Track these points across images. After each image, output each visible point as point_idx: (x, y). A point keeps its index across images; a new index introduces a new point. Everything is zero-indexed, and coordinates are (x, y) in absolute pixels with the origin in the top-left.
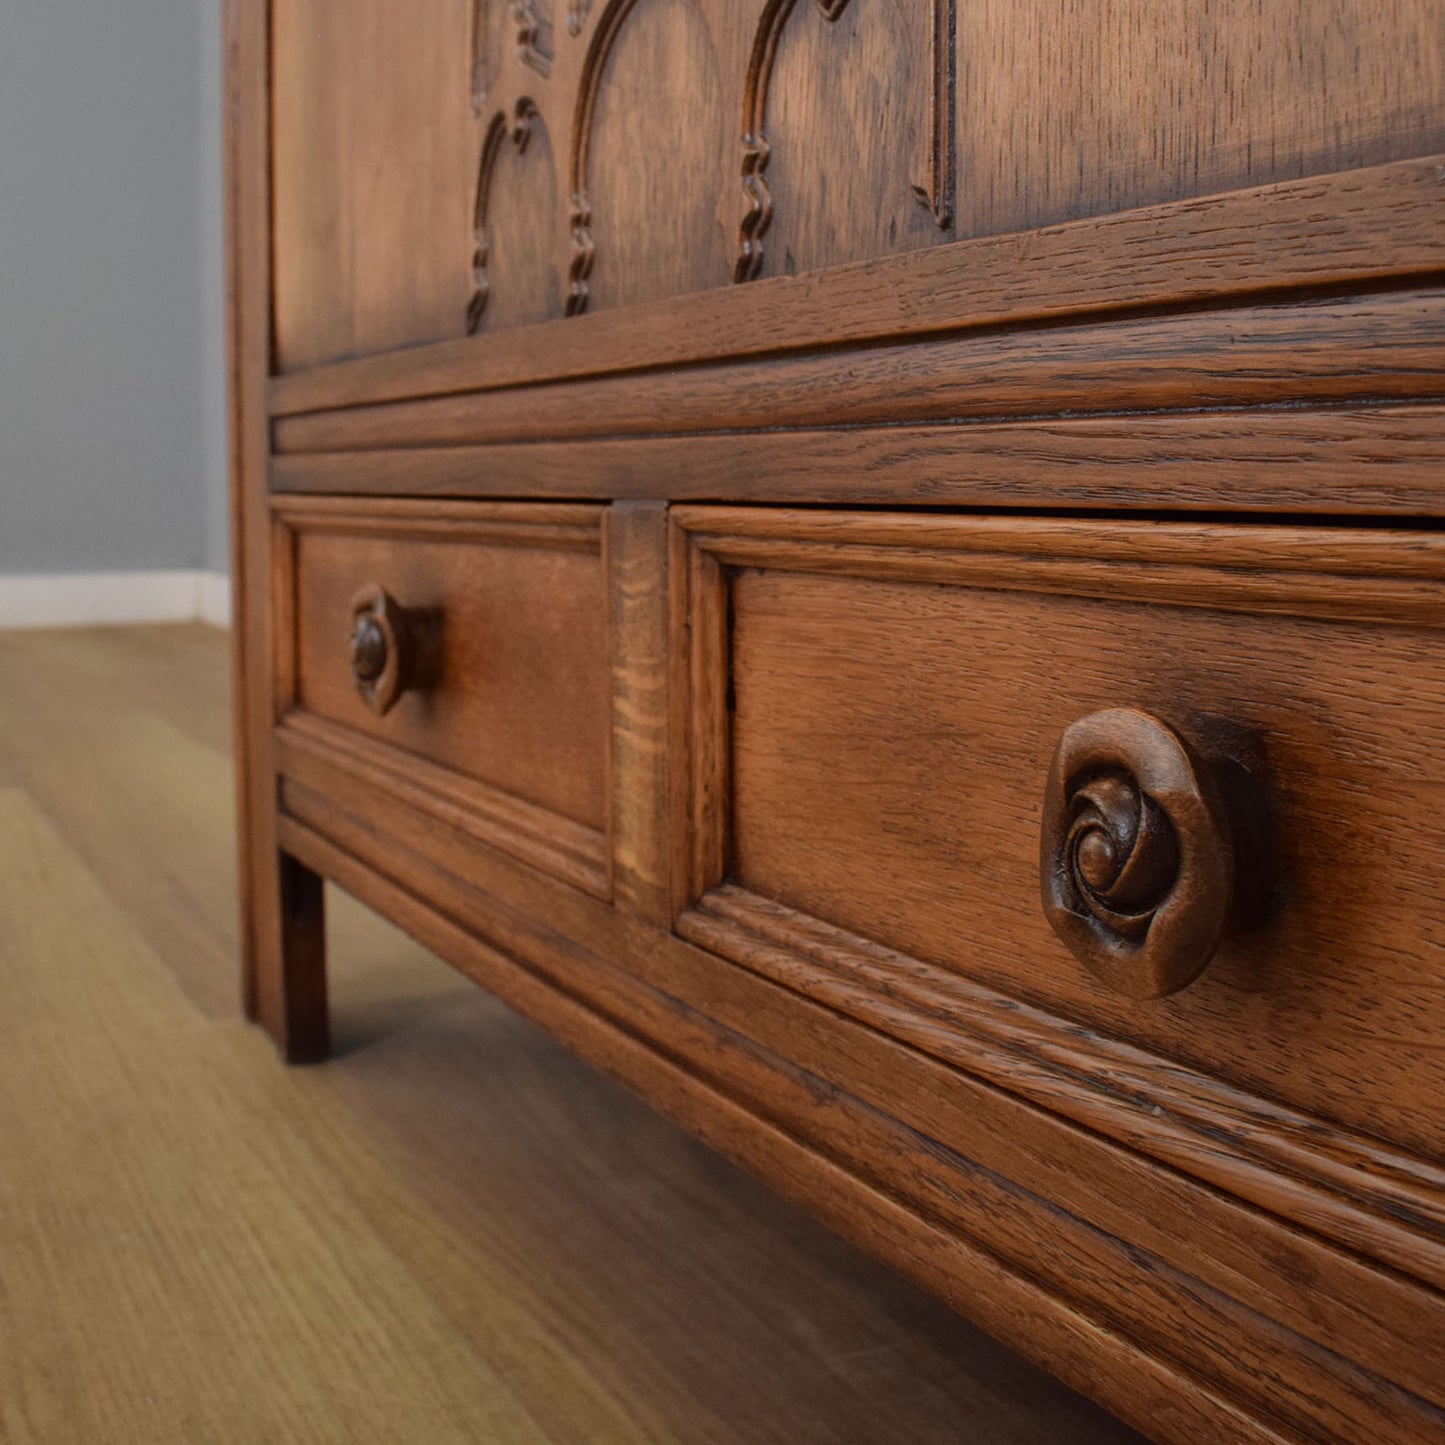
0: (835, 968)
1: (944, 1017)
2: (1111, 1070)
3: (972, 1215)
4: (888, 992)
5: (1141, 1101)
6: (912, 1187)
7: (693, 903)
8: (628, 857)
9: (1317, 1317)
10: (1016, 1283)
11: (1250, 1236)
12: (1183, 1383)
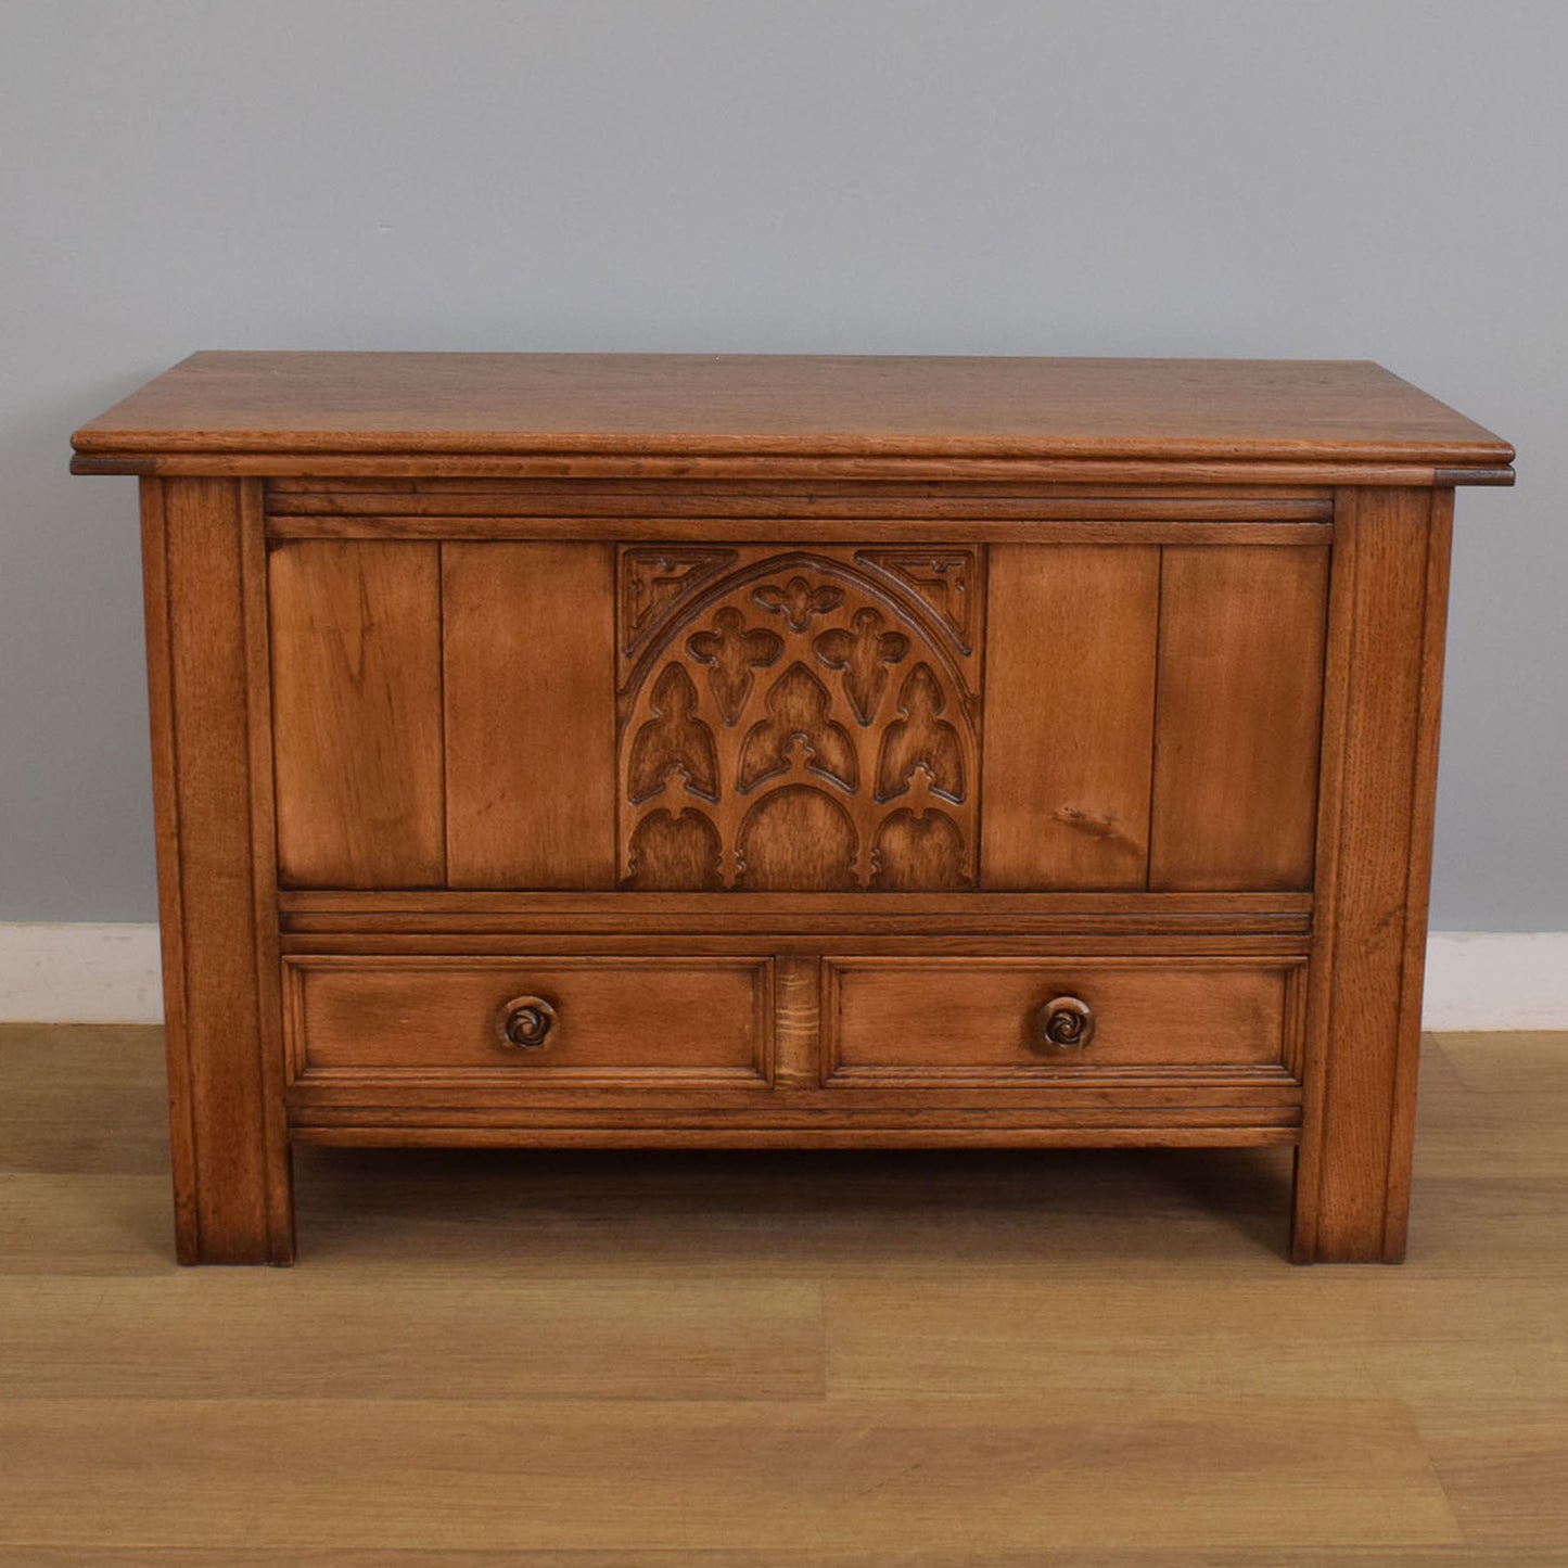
0: (917, 1077)
1: (973, 1077)
2: (1038, 1074)
3: (989, 1122)
4: (944, 1077)
5: (1049, 1077)
6: (962, 1124)
7: (831, 1076)
8: (784, 1071)
9: (1111, 1102)
10: (1010, 1132)
11: (1092, 1093)
12: (1071, 1131)
